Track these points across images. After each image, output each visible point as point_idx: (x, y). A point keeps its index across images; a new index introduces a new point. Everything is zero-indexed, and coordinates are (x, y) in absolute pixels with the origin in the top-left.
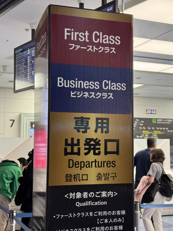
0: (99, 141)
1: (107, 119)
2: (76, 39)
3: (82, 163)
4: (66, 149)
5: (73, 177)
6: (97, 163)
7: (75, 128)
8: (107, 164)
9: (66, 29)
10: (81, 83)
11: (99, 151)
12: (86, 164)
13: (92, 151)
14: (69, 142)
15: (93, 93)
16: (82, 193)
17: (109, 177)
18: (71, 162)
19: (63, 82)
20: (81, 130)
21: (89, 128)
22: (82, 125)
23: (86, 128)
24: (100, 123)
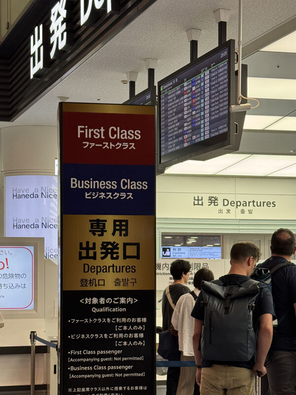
0: (118, 244)
1: (126, 221)
2: (90, 137)
3: (99, 268)
4: (80, 253)
5: (89, 282)
6: (115, 268)
7: (90, 231)
8: (126, 269)
9: (79, 127)
10: (96, 183)
11: (117, 256)
12: (102, 269)
13: (109, 256)
14: (84, 246)
15: (111, 194)
16: (99, 299)
17: (129, 283)
18: (86, 267)
19: (77, 183)
20: (97, 233)
21: (106, 231)
22: (98, 228)
23: (103, 231)
24: (118, 225)
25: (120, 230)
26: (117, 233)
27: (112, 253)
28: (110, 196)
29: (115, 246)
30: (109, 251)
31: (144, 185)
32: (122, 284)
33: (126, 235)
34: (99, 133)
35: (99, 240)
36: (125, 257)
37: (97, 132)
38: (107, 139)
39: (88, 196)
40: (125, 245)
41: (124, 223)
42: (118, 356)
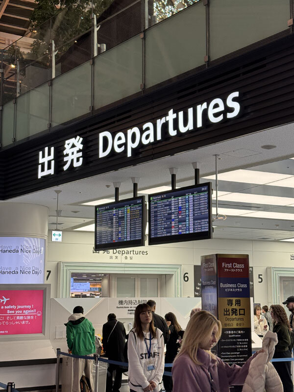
2: (227, 267)
3: (231, 319)
5: (227, 325)
6: (236, 319)
7: (227, 304)
8: (240, 319)
9: (223, 263)
10: (229, 285)
11: (237, 314)
14: (226, 310)
16: (231, 331)
18: (226, 318)
19: (223, 285)
21: (233, 304)
22: (230, 303)
26: (237, 305)
28: (234, 290)
29: (236, 310)
30: (234, 312)
32: (239, 325)
35: (230, 308)
36: (240, 314)
37: (229, 265)
38: (233, 268)
39: (226, 290)
41: (239, 301)
42: (238, 355)
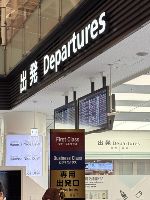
0: (71, 181)
1: (74, 172)
2: (61, 141)
4: (57, 184)
6: (70, 190)
7: (61, 176)
8: (74, 190)
9: (57, 138)
10: (63, 158)
11: (71, 185)
13: (68, 185)
14: (59, 181)
17: (75, 195)
19: (56, 158)
20: (63, 177)
21: (67, 176)
22: (64, 174)
23: (65, 176)
24: (71, 173)
25: (72, 175)
26: (71, 176)
27: (69, 184)
28: (68, 163)
29: (70, 181)
30: (68, 183)
31: (80, 158)
32: (73, 196)
33: (74, 177)
34: (64, 140)
35: (64, 179)
36: (74, 185)
37: (63, 139)
38: (67, 142)
39: (60, 163)
40: (74, 181)
41: (73, 173)
